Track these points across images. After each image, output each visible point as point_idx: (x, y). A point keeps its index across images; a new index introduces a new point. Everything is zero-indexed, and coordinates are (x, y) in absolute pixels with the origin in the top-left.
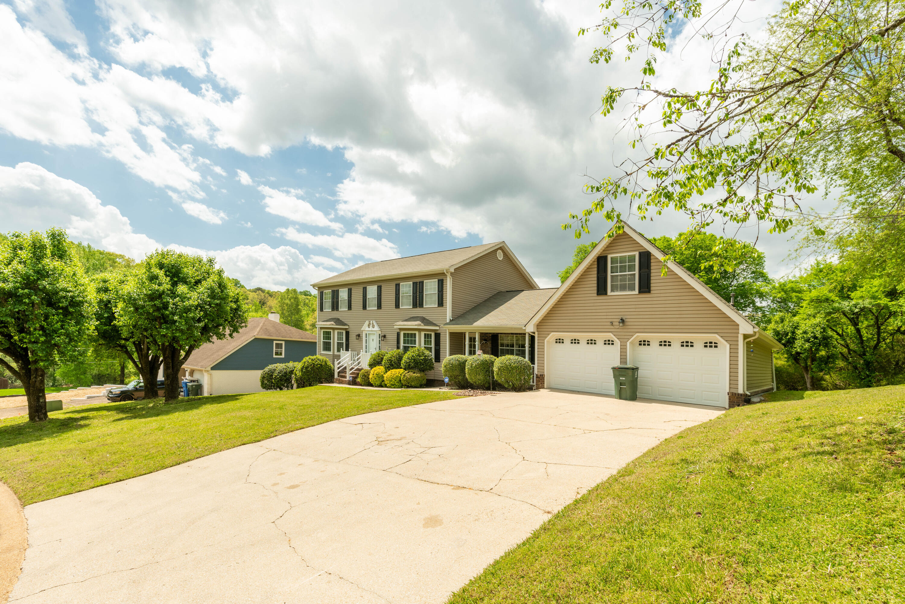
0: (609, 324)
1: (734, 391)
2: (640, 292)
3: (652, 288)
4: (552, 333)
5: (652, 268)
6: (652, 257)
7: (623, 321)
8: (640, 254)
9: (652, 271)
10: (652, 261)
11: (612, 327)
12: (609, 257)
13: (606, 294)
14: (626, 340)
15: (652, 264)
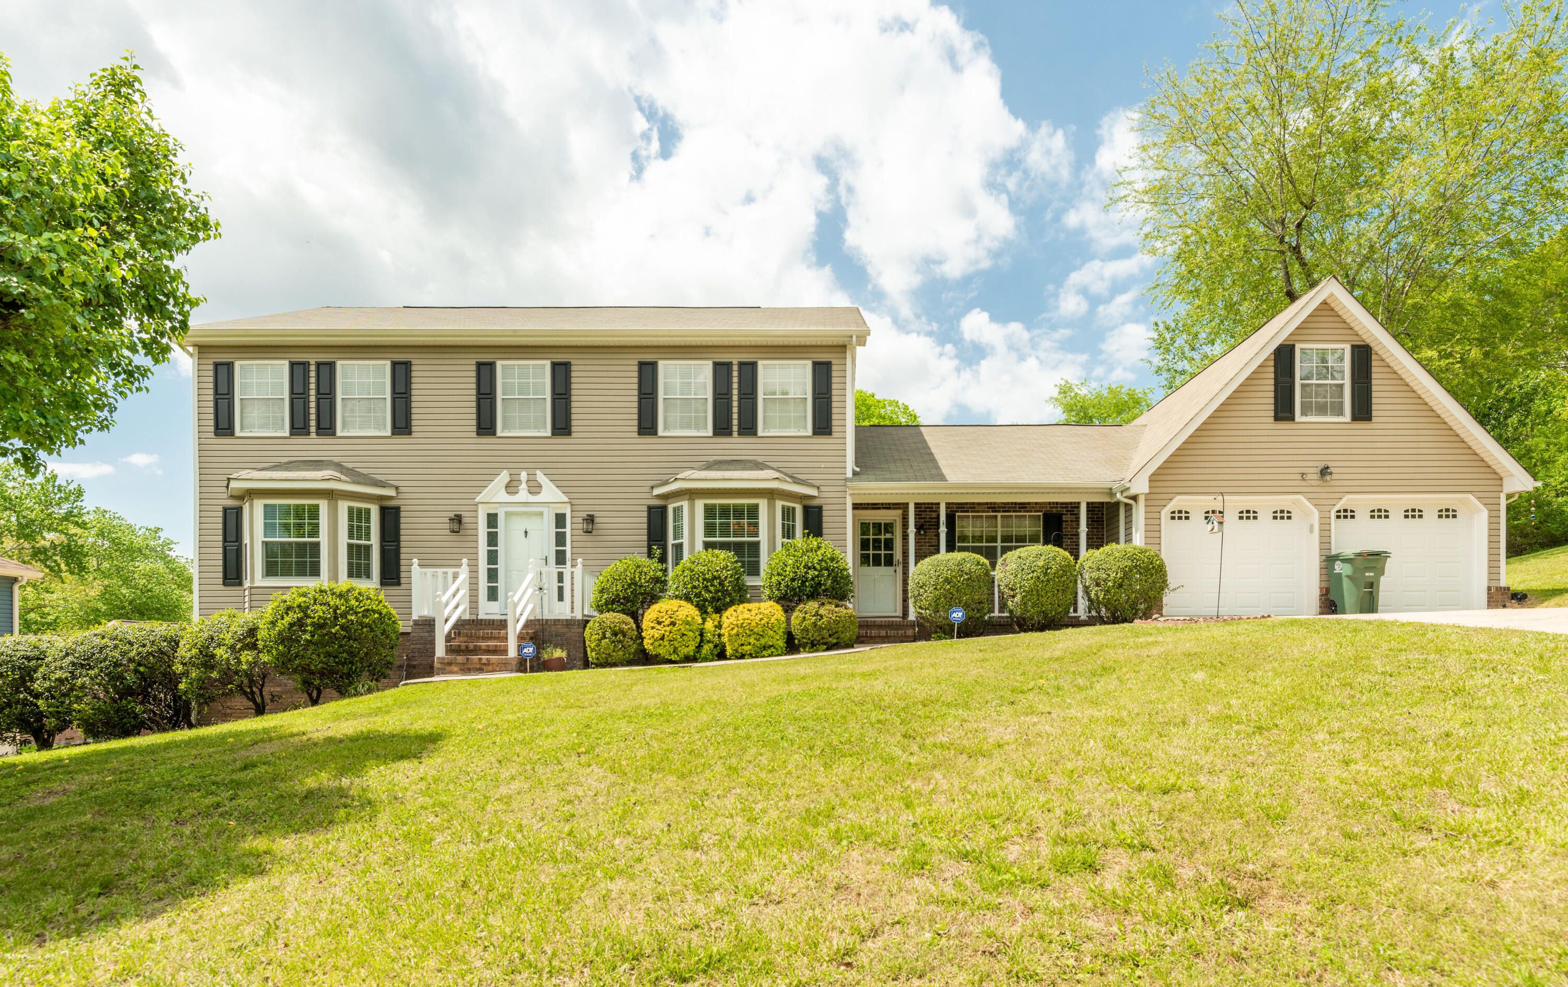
0: (1299, 477)
1: (1494, 584)
2: (1355, 418)
3: (1374, 413)
4: (1178, 497)
5: (1374, 376)
6: (1374, 357)
7: (1325, 472)
8: (1354, 347)
9: (1374, 382)
10: (1374, 363)
11: (1303, 483)
12: (1298, 347)
13: (1292, 419)
14: (1327, 508)
15: (1374, 369)
